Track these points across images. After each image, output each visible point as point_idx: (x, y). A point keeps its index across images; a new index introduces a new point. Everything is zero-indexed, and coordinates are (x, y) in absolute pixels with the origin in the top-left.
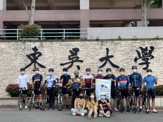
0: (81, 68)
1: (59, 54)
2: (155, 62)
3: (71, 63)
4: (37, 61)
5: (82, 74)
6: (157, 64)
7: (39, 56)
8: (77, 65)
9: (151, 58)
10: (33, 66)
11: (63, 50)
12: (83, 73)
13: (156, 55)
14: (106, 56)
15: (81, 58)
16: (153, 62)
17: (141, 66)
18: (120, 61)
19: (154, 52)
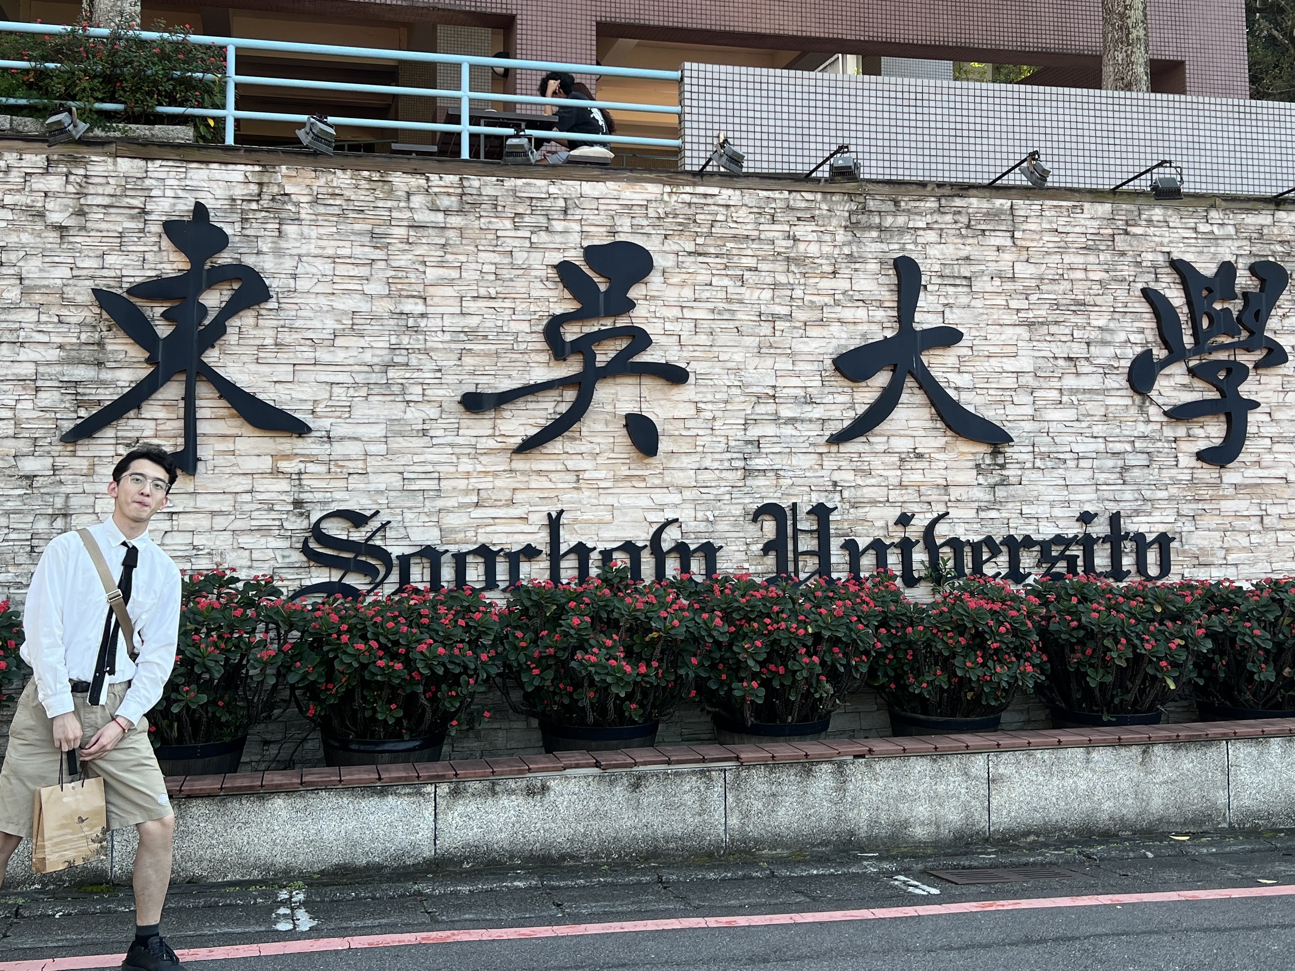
1: (449, 291)
3: (570, 395)
4: (211, 357)
5: (676, 498)
7: (231, 309)
8: (628, 407)
9: (1258, 366)
10: (161, 414)
11: (496, 258)
12: (680, 489)
14: (889, 334)
15: (663, 340)
17: (1181, 429)
18: (1009, 382)
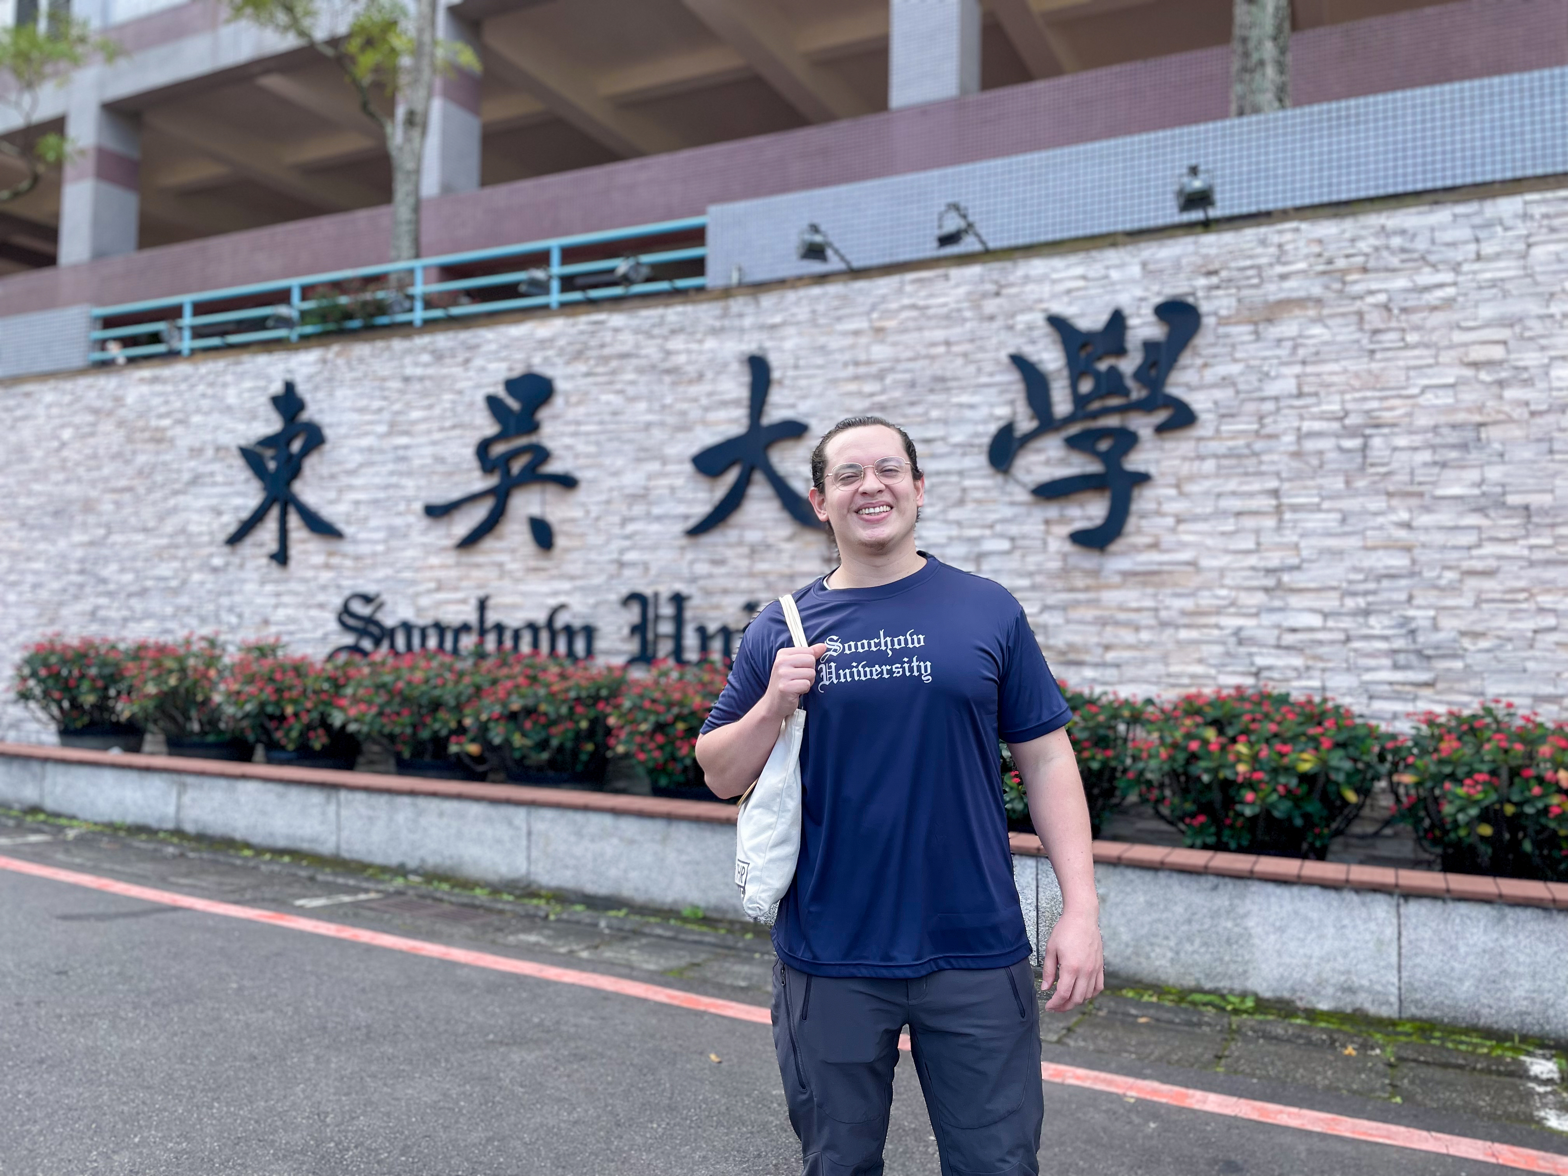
0: (560, 542)
1: (424, 426)
2: (1209, 465)
3: (492, 503)
4: (295, 488)
6: (1232, 485)
7: (306, 451)
9: (1161, 429)
10: (270, 528)
13: (1218, 394)
14: (740, 431)
15: (561, 453)
16: (1186, 469)
17: (1052, 511)
19: (1199, 361)
